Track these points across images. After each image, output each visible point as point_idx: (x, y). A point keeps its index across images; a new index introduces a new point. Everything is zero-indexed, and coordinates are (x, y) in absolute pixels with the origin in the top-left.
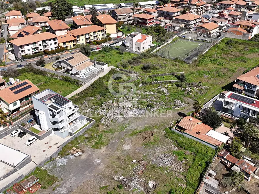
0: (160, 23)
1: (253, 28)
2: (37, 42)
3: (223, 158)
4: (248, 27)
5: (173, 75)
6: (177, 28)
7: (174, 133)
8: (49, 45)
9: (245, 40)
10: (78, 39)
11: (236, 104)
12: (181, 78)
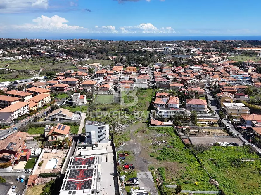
1: (133, 84)
2: (20, 109)
3: (177, 128)
4: (130, 83)
5: (120, 110)
6: (88, 90)
7: (152, 127)
8: (25, 110)
10: (38, 104)
11: (164, 112)
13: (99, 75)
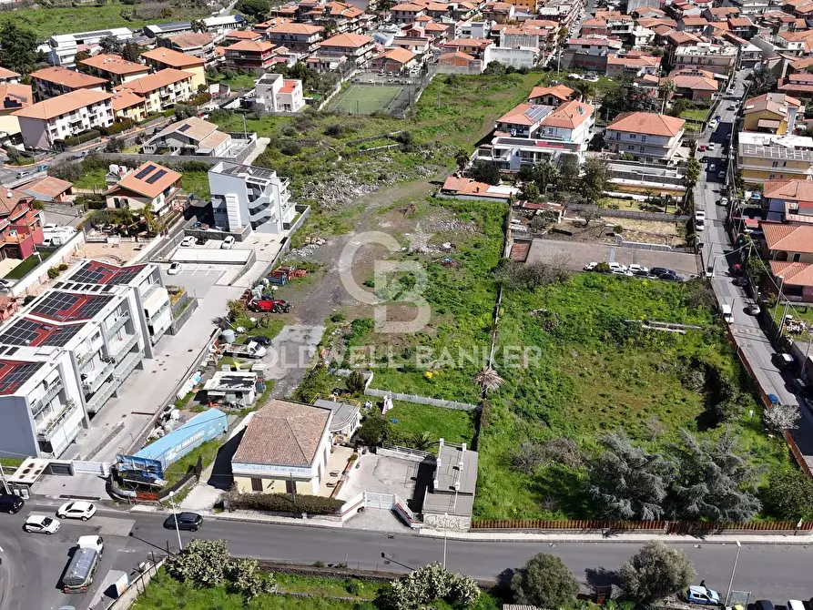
0: (286, 61)
1: (483, 50)
2: (78, 110)
3: (520, 207)
4: (474, 49)
5: (386, 137)
6: (333, 66)
7: (441, 199)
8: (99, 115)
9: (475, 75)
10: (148, 101)
11: (511, 152)
12: (404, 141)
13: (401, 14)
